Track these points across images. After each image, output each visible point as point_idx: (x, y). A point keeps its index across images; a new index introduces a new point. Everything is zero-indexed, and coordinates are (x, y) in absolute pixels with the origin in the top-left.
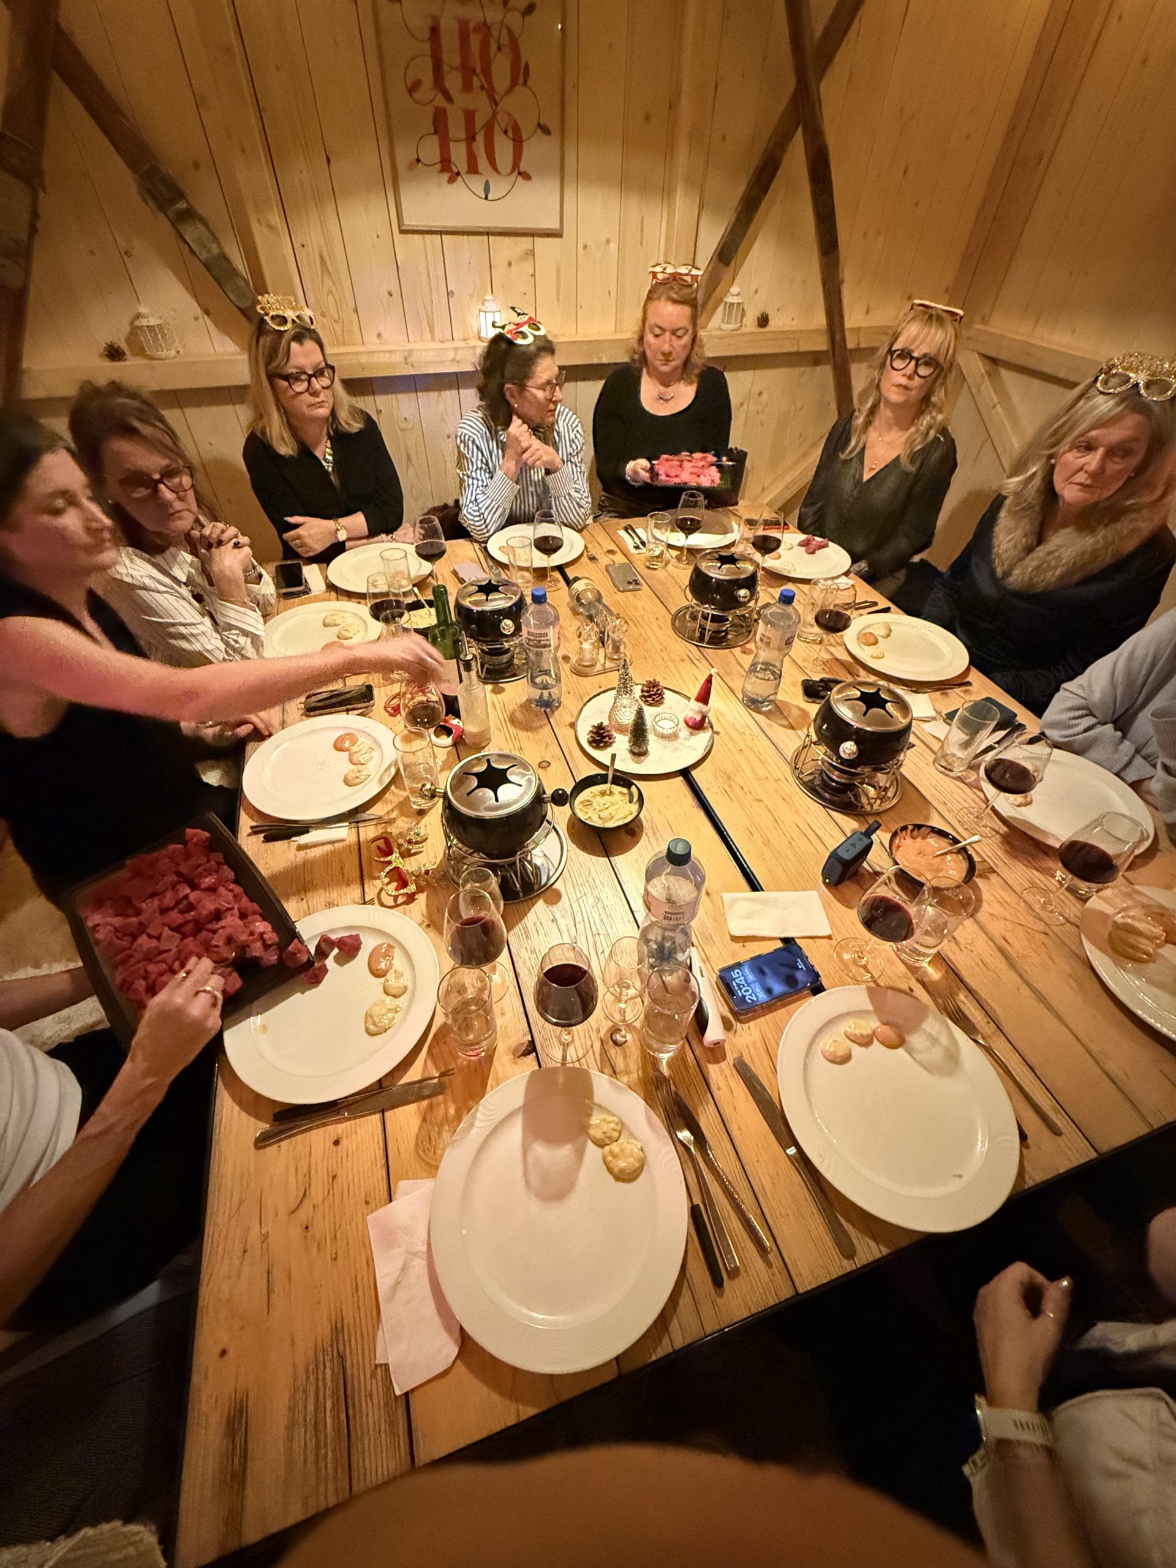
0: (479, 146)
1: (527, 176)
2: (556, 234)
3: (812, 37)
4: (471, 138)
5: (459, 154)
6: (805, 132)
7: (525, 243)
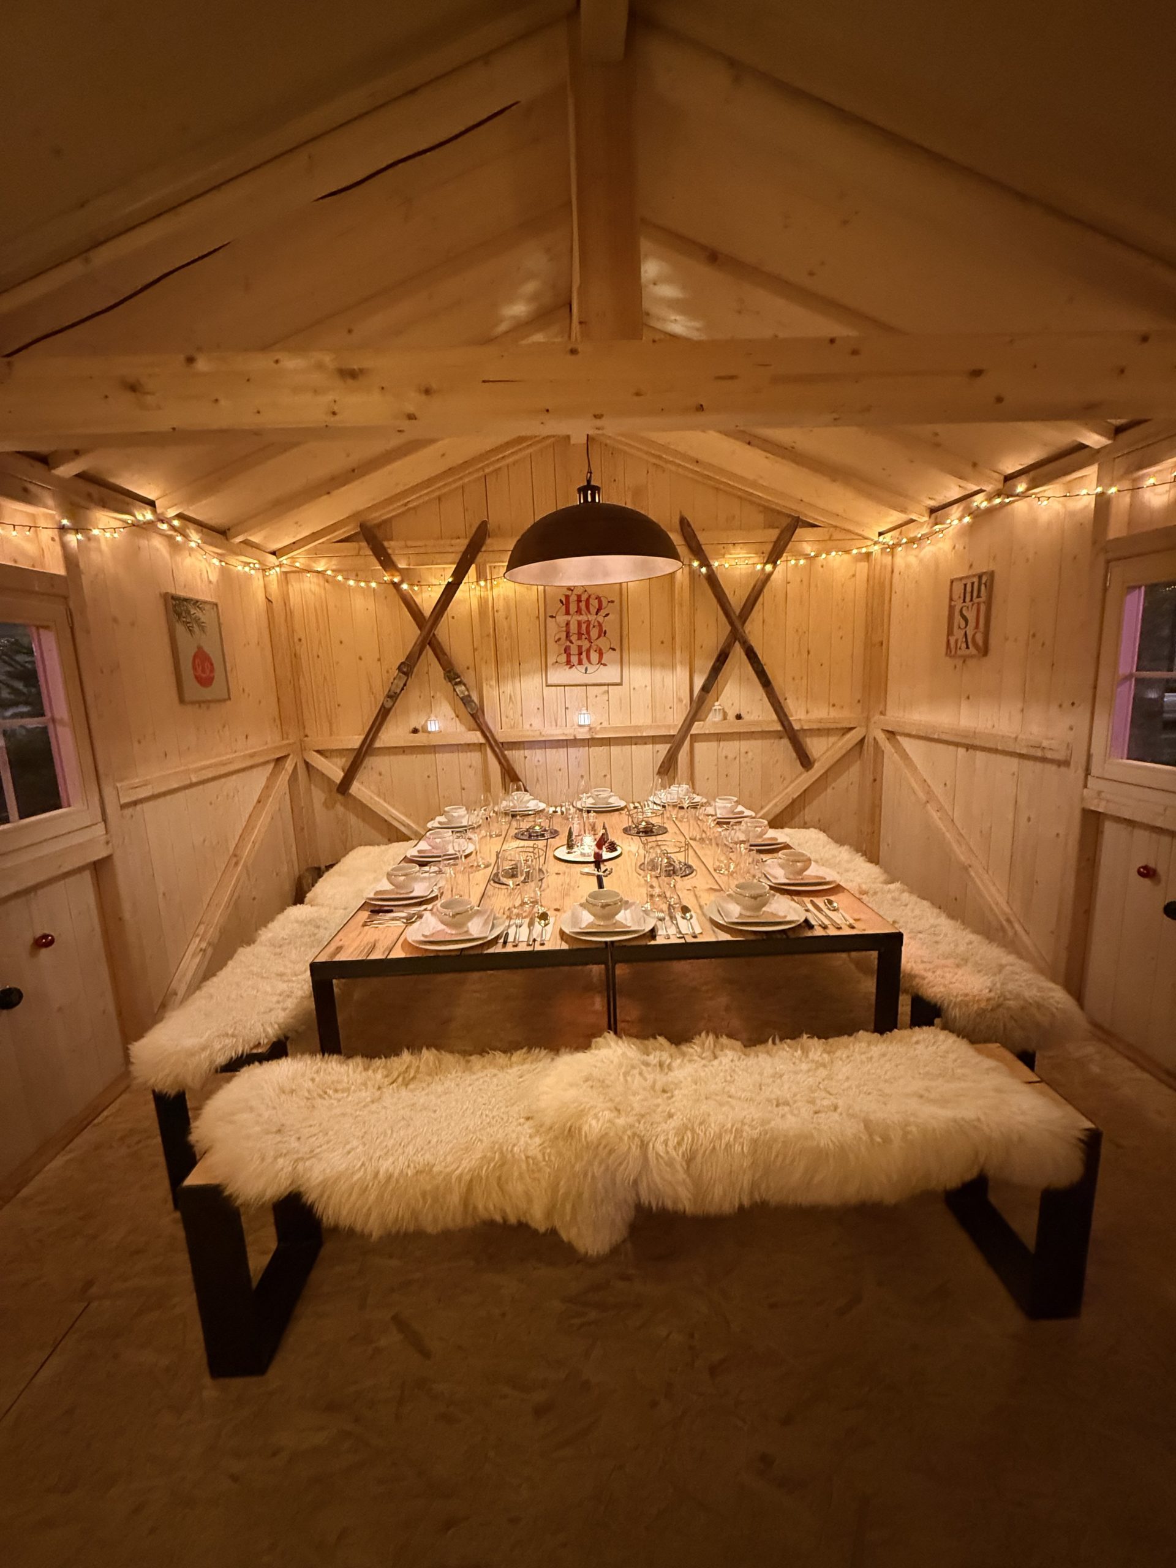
1: (605, 665)
2: (621, 684)
3: (734, 613)
4: (580, 654)
5: (574, 659)
6: (740, 642)
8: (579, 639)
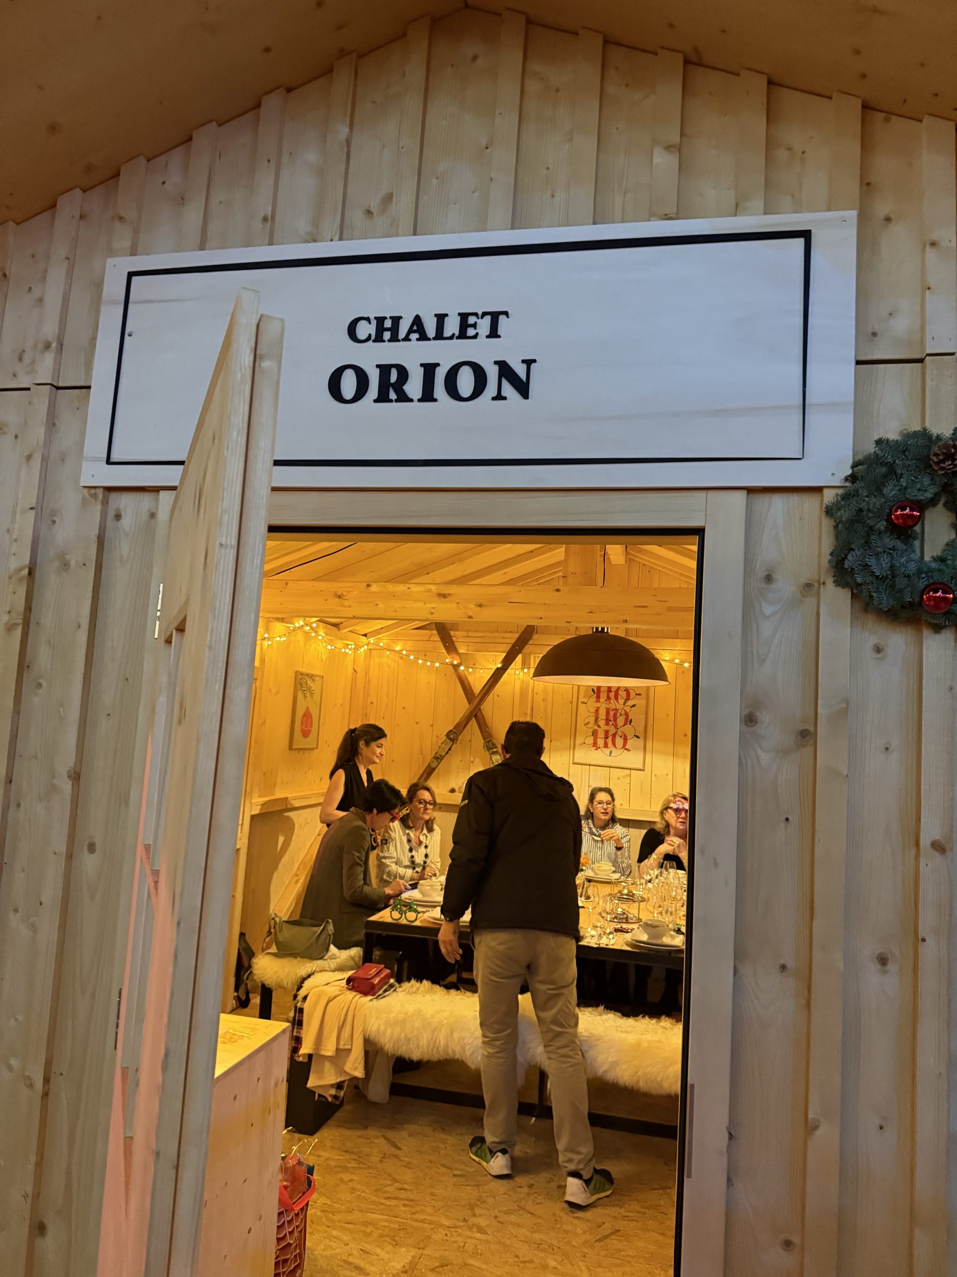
0: (609, 740)
1: (628, 750)
4: (606, 738)
5: (601, 742)
7: (628, 772)
8: (607, 724)
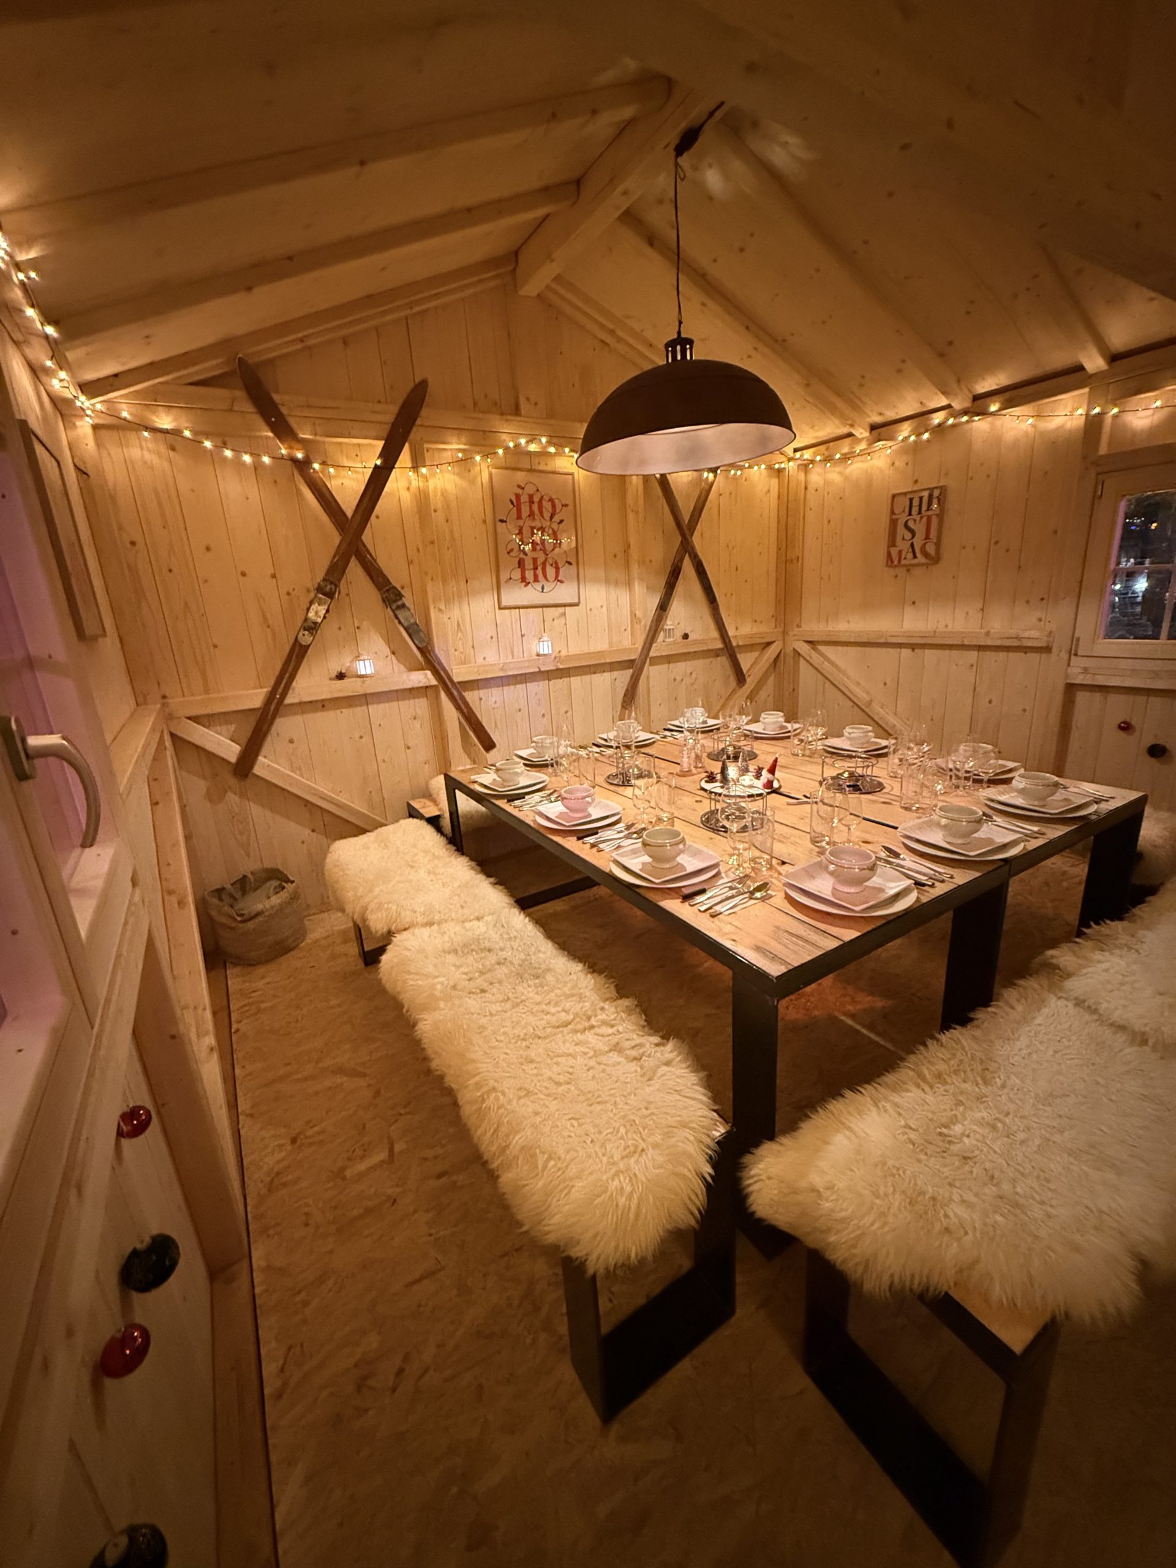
0: (539, 572)
1: (562, 582)
2: (577, 605)
3: (684, 521)
4: (535, 568)
5: (529, 575)
6: (690, 556)
7: (561, 610)
